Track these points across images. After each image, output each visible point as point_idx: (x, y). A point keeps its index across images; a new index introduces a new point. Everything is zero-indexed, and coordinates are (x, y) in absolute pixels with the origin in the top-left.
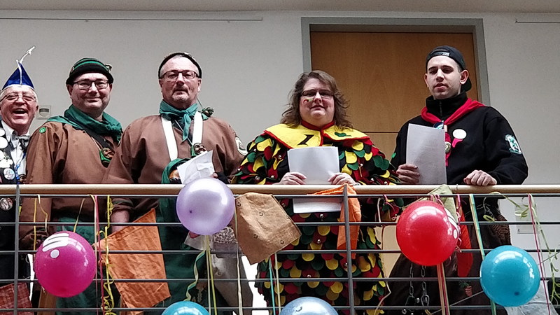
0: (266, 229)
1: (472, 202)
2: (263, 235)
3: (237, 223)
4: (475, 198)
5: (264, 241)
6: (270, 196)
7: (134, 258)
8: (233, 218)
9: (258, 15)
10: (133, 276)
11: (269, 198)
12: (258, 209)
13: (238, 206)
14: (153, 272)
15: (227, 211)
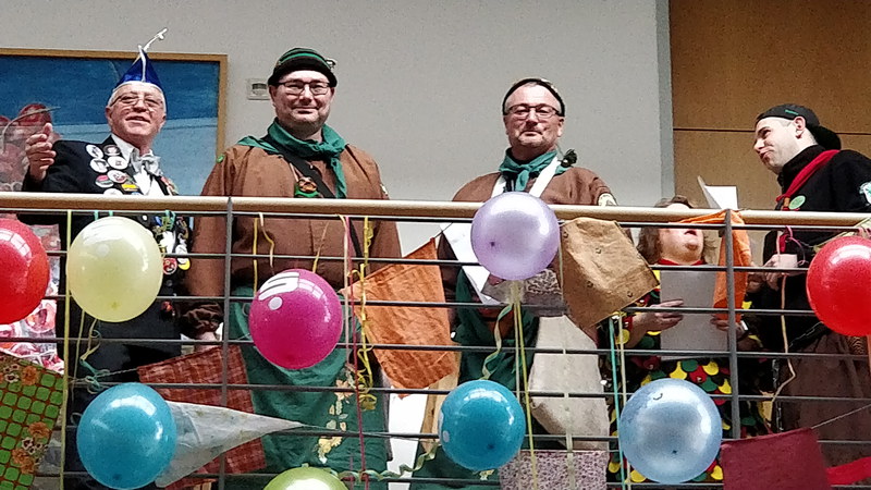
0: (606, 273)
2: (601, 282)
3: (562, 263)
5: (602, 292)
6: (612, 223)
7: (404, 313)
8: (557, 256)
10: (400, 340)
11: (612, 227)
12: (594, 242)
13: (564, 238)
15: (548, 244)
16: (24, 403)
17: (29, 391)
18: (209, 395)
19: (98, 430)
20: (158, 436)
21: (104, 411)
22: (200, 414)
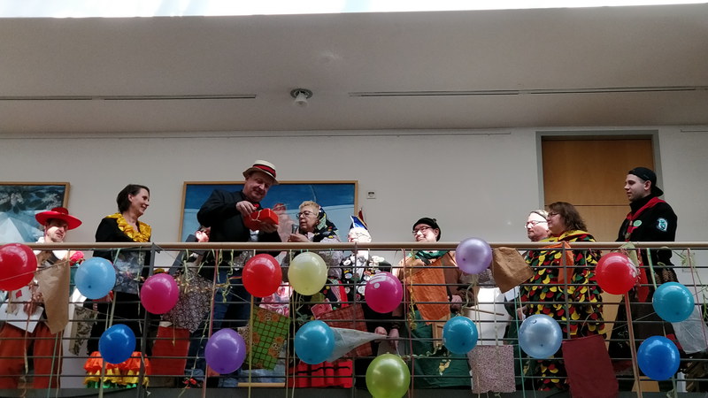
0: (512, 270)
1: (649, 253)
2: (510, 274)
3: (493, 265)
4: (651, 251)
5: (511, 278)
6: (514, 249)
8: (491, 263)
9: (507, 131)
10: (427, 300)
12: (507, 257)
13: (494, 256)
14: (440, 297)
15: (487, 259)
16: (273, 329)
17: (275, 324)
18: (349, 325)
19: (302, 340)
20: (327, 342)
21: (305, 332)
22: (344, 332)
